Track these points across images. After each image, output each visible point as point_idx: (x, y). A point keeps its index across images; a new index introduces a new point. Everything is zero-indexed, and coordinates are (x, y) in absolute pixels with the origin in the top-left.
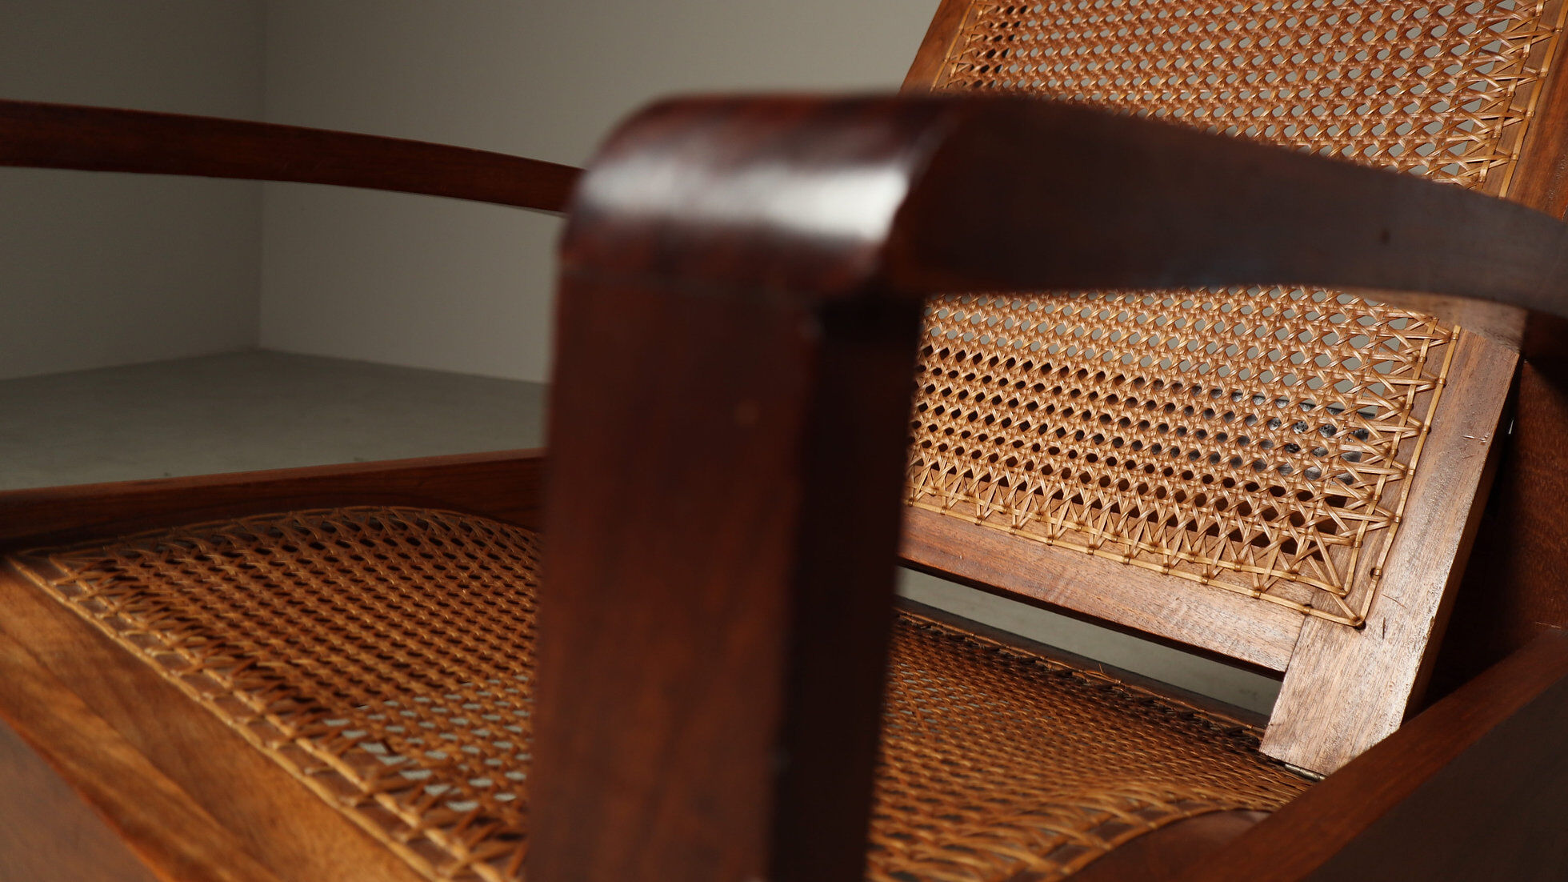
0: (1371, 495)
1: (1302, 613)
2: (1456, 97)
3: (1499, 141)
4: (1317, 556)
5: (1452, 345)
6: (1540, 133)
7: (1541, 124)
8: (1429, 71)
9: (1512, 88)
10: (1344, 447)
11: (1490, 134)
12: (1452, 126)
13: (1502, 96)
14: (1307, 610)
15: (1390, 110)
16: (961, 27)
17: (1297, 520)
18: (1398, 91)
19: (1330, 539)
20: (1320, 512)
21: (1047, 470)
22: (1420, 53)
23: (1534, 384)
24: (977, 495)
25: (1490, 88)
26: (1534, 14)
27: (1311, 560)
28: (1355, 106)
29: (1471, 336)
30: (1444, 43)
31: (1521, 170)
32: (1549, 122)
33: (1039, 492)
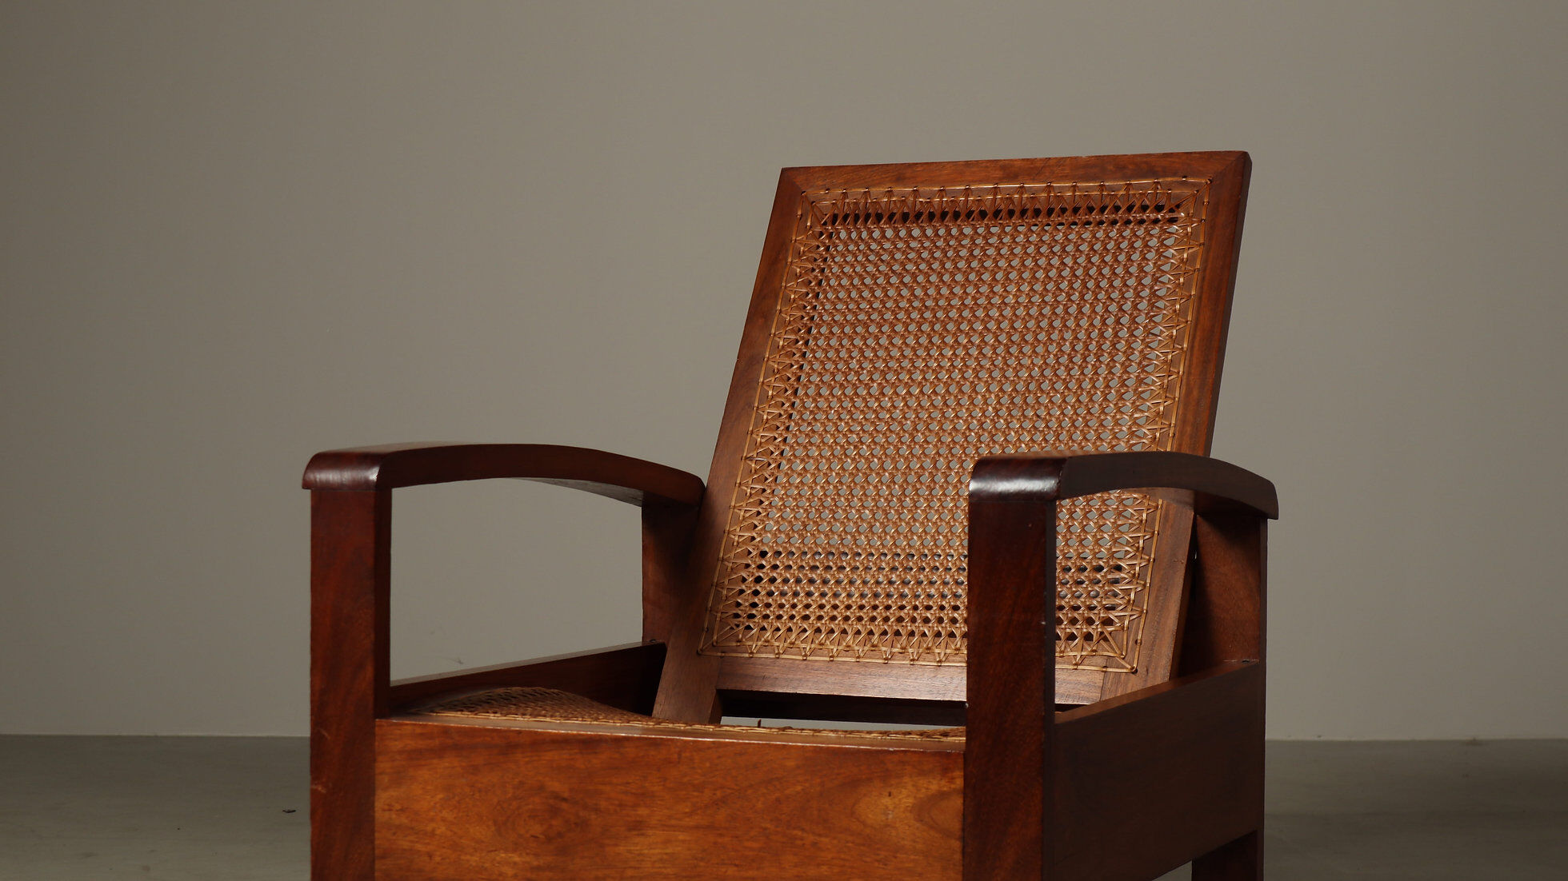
0: (1129, 601)
1: (1103, 671)
2: (1140, 363)
3: (1167, 389)
4: (1106, 639)
5: (1159, 512)
6: (1188, 384)
7: (1188, 378)
8: (1122, 346)
9: (1170, 357)
10: (1109, 577)
11: (1162, 385)
12: (1140, 381)
13: (1165, 362)
14: (1104, 670)
15: (1103, 371)
16: (779, 308)
17: (1090, 621)
18: (1106, 358)
19: (1110, 629)
20: (1102, 615)
21: (926, 620)
22: (1116, 335)
23: (1204, 527)
24: (880, 645)
25: (1157, 355)
26: (1175, 311)
27: (1102, 642)
28: (1082, 368)
29: (1168, 505)
30: (1129, 328)
31: (1181, 406)
32: (1192, 378)
33: (924, 635)
